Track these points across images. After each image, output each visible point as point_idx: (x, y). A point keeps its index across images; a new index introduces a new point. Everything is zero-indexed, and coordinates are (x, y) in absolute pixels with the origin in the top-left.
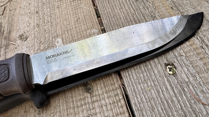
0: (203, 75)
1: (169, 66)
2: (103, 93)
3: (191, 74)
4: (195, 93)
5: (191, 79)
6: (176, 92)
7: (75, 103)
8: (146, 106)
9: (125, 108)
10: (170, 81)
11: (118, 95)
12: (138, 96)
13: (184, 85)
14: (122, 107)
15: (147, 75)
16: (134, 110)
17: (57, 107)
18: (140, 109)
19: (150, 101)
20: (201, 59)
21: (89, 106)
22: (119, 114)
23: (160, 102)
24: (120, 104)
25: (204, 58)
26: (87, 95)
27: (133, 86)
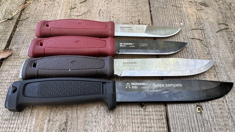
0: (218, 119)
1: (199, 107)
2: (152, 111)
3: (211, 117)
4: (210, 128)
5: (211, 119)
6: (199, 124)
7: (132, 112)
8: (179, 127)
9: (165, 125)
10: (197, 117)
11: (162, 115)
12: (175, 120)
13: (205, 122)
14: (163, 123)
15: (184, 108)
16: (171, 127)
17: (120, 111)
18: (175, 128)
19: (182, 125)
20: (220, 109)
21: (142, 117)
22: (161, 127)
23: (188, 127)
24: (162, 121)
25: (222, 109)
26: (141, 109)
27: (173, 113)
